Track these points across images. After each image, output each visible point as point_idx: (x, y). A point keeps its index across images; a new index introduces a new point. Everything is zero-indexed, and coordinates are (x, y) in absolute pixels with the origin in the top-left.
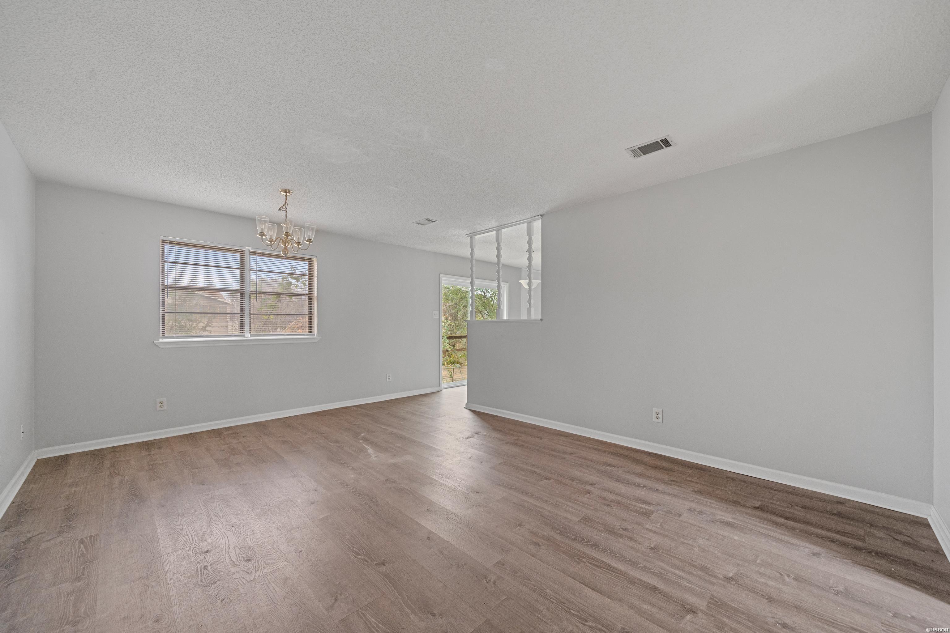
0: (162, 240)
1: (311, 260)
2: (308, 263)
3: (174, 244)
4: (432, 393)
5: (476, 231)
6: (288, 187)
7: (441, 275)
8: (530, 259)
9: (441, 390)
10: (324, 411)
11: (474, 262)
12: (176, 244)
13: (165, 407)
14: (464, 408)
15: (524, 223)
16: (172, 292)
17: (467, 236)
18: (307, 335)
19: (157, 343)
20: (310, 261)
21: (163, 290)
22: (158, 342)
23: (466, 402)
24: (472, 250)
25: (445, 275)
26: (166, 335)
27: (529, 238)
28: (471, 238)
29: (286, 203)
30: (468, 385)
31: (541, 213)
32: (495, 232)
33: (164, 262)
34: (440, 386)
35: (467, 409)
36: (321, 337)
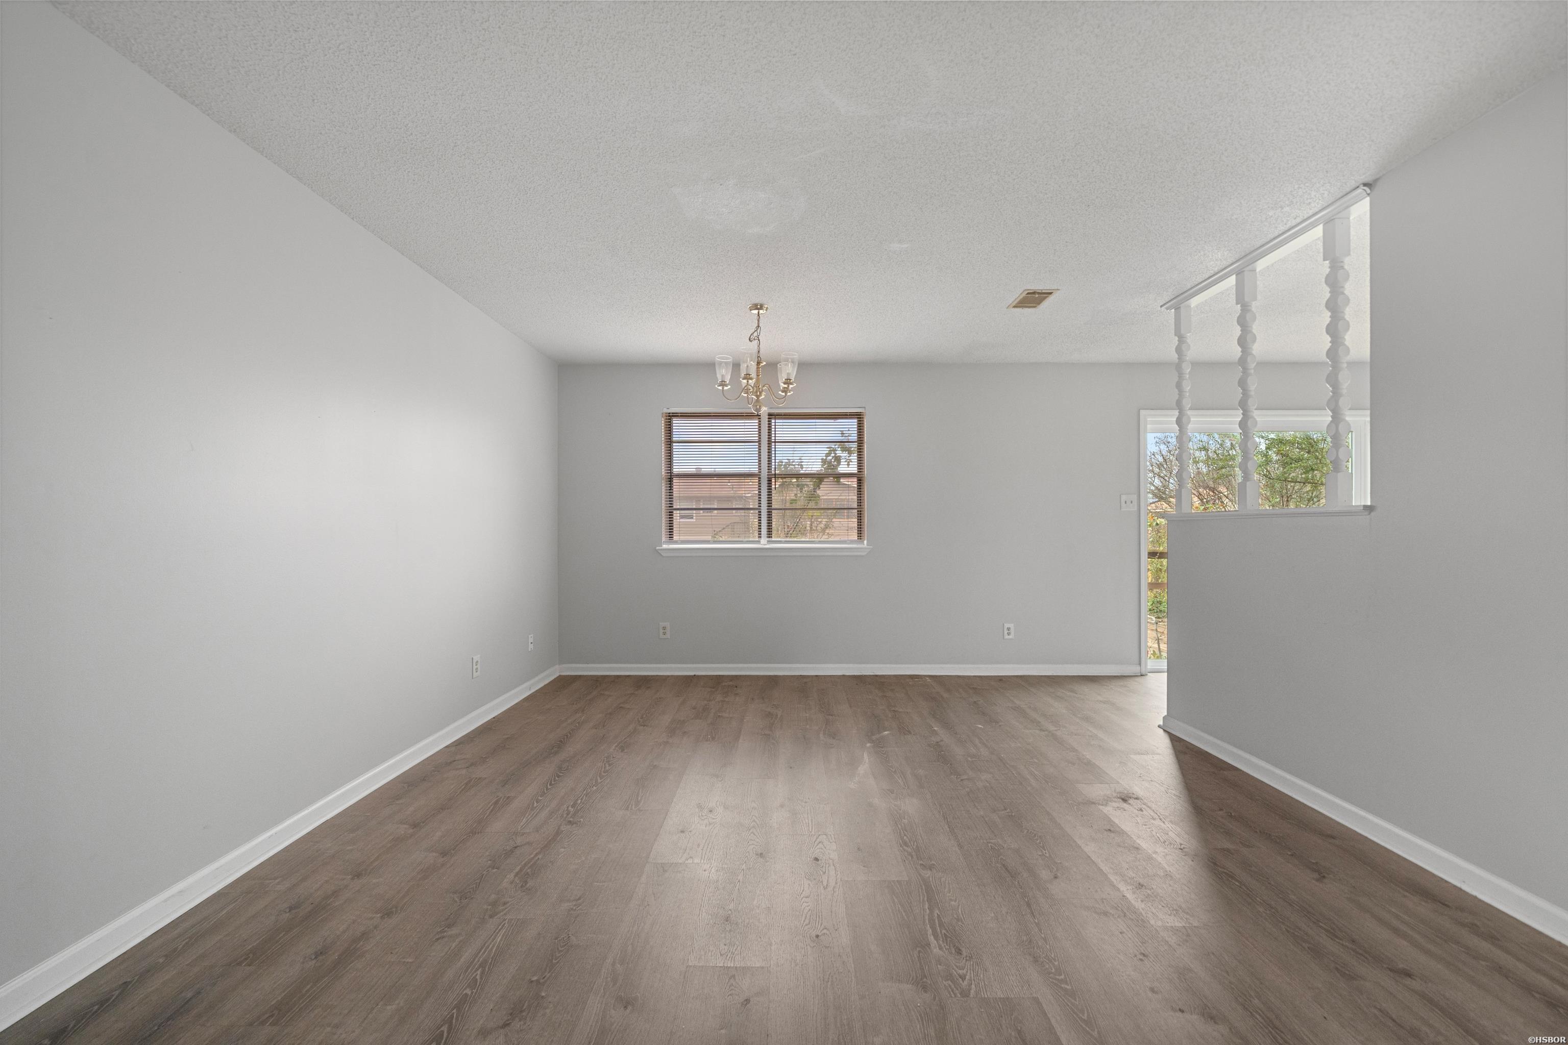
0: (666, 413)
1: (860, 415)
2: (856, 421)
3: (678, 416)
4: (1115, 676)
5: (1185, 289)
6: (757, 301)
7: (1143, 412)
8: (1335, 330)
9: (1143, 672)
10: (877, 676)
11: (1187, 369)
12: (681, 416)
13: (668, 636)
14: (1159, 726)
15: (1314, 225)
16: (678, 481)
17: (1167, 309)
18: (852, 542)
19: (659, 549)
20: (859, 417)
21: (670, 480)
22: (661, 548)
23: (1166, 714)
24: (1181, 339)
25: (1152, 412)
26: (675, 538)
27: (1331, 267)
28: (1177, 309)
29: (758, 326)
30: (1169, 671)
31: (1366, 180)
32: (1234, 277)
33: (669, 442)
34: (1140, 664)
35: (1165, 731)
36: (871, 547)
